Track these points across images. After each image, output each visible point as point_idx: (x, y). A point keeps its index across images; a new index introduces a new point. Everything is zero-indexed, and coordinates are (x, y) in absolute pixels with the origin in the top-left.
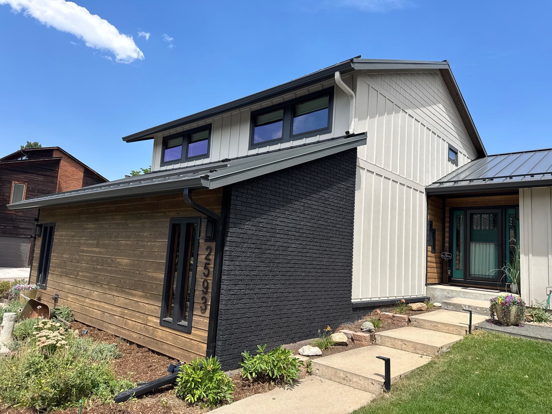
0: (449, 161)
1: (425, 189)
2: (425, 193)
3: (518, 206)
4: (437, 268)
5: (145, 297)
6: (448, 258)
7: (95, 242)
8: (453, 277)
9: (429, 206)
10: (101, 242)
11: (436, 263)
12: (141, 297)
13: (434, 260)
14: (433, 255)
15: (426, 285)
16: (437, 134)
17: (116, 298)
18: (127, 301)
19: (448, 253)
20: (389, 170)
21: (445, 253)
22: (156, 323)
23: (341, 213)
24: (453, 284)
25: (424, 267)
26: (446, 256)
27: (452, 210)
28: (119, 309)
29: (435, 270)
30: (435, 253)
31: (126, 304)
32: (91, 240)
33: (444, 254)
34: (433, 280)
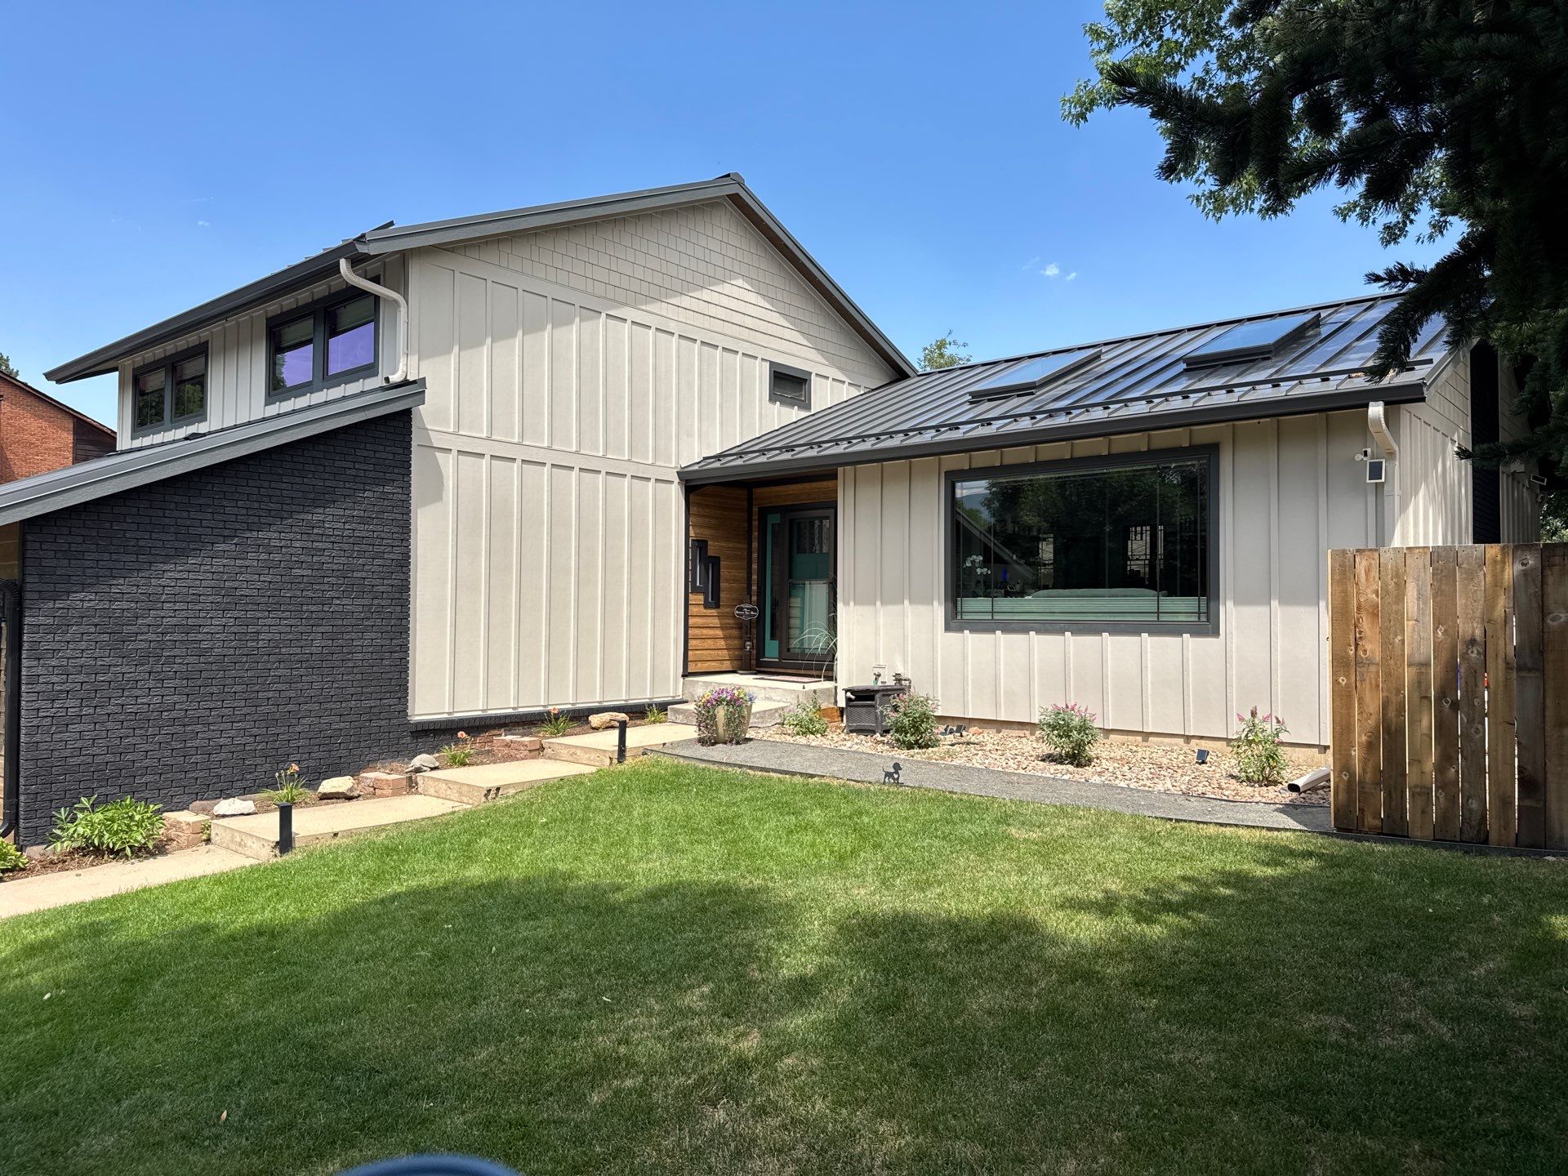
0: (773, 398)
1: (678, 473)
2: (677, 480)
3: (836, 502)
4: (725, 638)
6: (750, 615)
8: (766, 655)
9: (693, 510)
11: (722, 628)
13: (716, 622)
14: (714, 612)
15: (684, 676)
16: (721, 345)
19: (751, 606)
20: (541, 445)
21: (743, 606)
23: (364, 547)
24: (762, 669)
25: (676, 640)
26: (748, 611)
27: (764, 512)
29: (722, 643)
30: (717, 606)
33: (740, 609)
34: (713, 664)
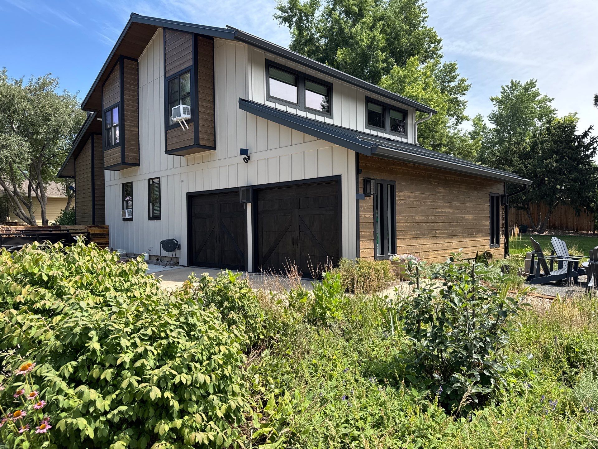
5: (483, 236)
7: (448, 204)
10: (453, 204)
12: (481, 237)
17: (468, 243)
18: (474, 242)
22: (488, 248)
28: (471, 248)
31: (474, 244)
32: (444, 203)
